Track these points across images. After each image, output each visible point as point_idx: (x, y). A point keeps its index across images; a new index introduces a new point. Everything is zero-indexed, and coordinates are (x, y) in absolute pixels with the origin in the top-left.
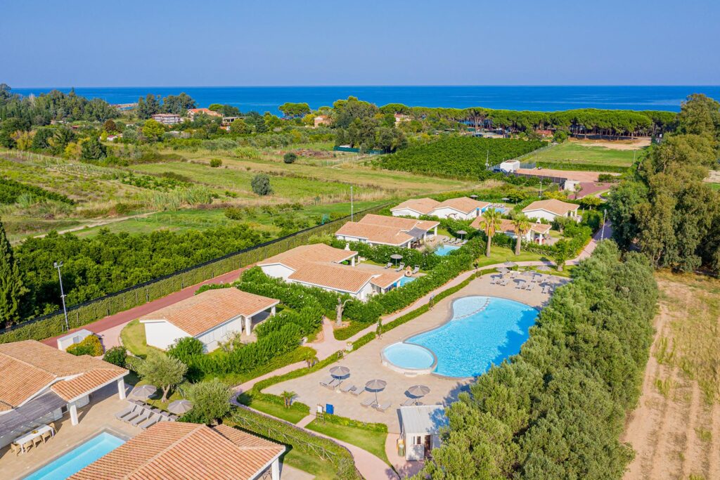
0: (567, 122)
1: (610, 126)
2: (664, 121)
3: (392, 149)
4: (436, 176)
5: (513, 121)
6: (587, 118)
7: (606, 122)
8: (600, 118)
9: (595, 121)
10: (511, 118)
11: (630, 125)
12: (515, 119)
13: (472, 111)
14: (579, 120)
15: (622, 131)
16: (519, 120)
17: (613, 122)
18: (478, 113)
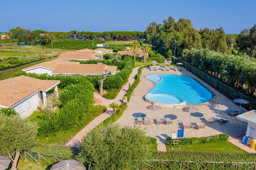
0: (109, 35)
1: (124, 36)
2: (139, 34)
3: (46, 43)
4: (74, 49)
5: (89, 35)
6: (116, 33)
7: (123, 34)
8: (121, 33)
9: (119, 34)
10: (88, 34)
11: (130, 35)
12: (90, 34)
13: (73, 32)
14: (113, 34)
15: (128, 37)
16: (92, 34)
17: (125, 34)
18: (75, 32)
